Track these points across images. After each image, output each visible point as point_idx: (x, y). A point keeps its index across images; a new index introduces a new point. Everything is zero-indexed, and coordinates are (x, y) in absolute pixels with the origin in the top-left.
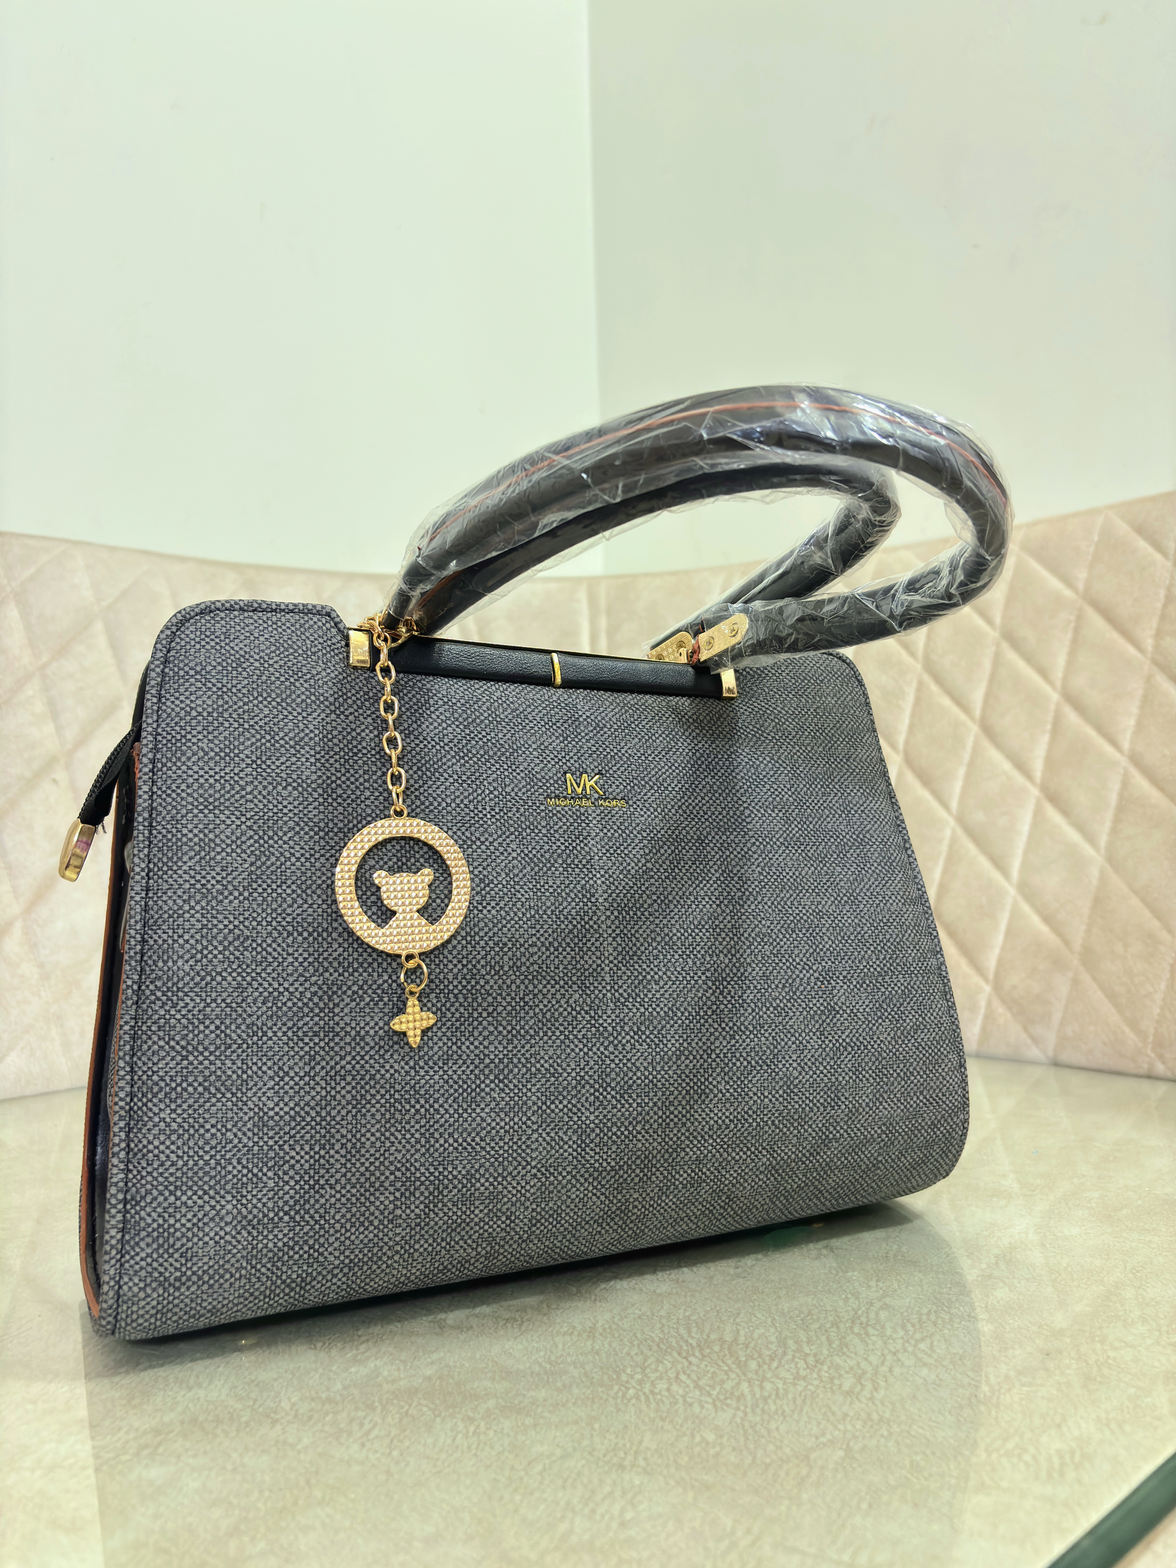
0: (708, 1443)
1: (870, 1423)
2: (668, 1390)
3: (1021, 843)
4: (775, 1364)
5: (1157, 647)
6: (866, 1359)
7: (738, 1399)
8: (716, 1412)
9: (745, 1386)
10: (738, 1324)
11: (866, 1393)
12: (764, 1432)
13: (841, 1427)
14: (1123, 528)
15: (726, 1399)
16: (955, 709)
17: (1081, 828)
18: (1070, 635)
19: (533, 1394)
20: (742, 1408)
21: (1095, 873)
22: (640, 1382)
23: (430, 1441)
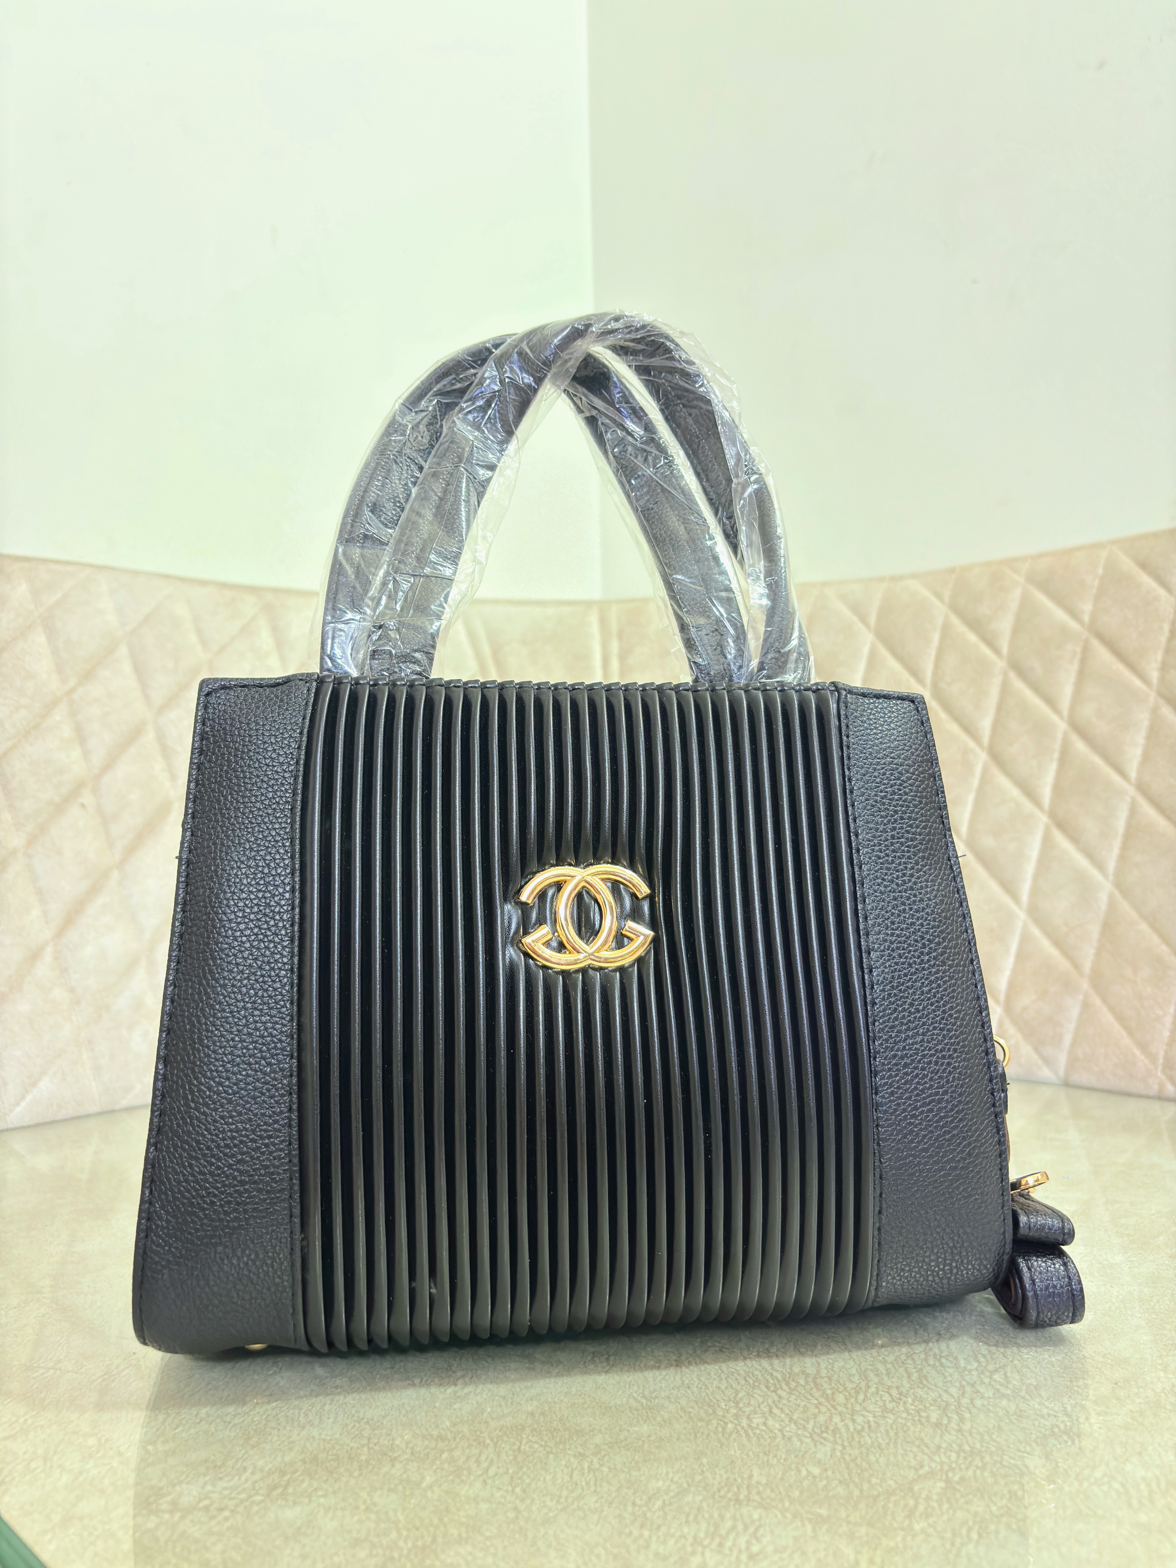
0: (814, 1477)
1: (962, 1454)
2: (765, 1424)
3: (1030, 869)
4: (861, 1397)
5: (1162, 679)
6: (946, 1391)
7: (834, 1432)
8: (815, 1445)
9: (837, 1419)
11: (953, 1425)
12: (865, 1464)
13: (938, 1459)
14: (1127, 563)
15: (822, 1432)
16: (964, 736)
17: (1090, 855)
18: (1076, 666)
19: (636, 1429)
20: (840, 1442)
21: (1103, 898)
22: (736, 1416)
23: (548, 1477)
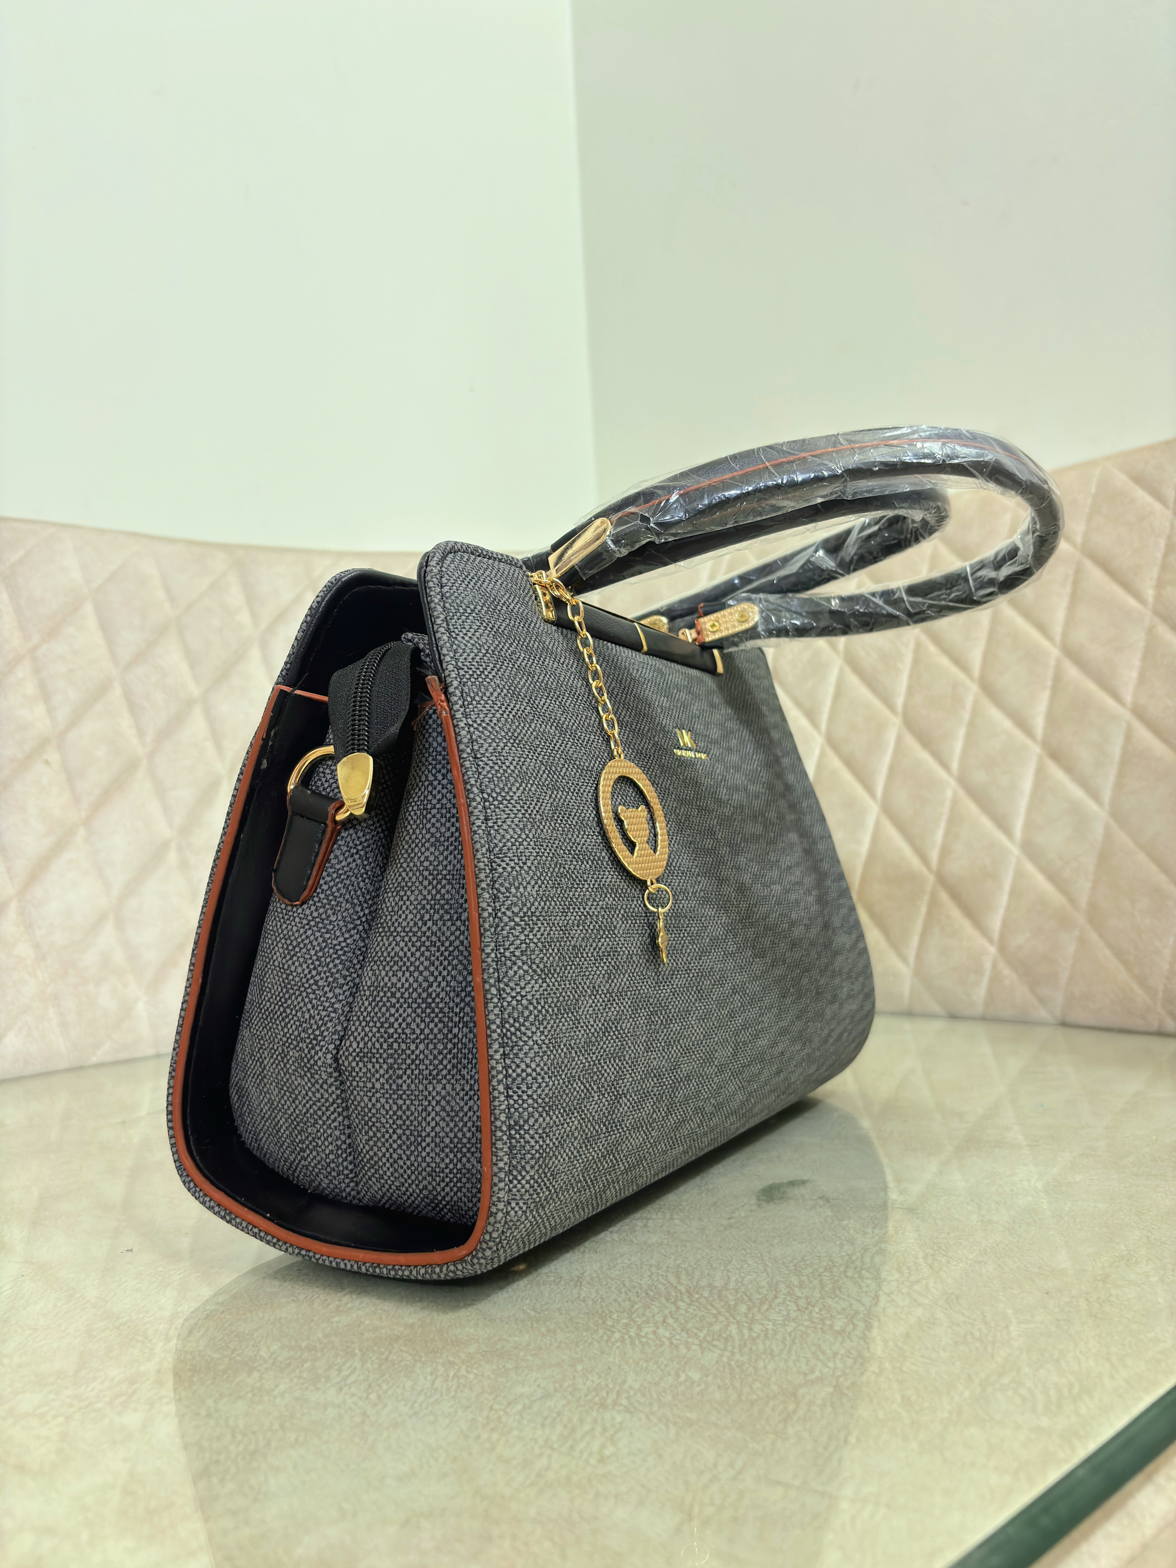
0: (693, 1382)
1: (860, 1360)
2: (654, 1332)
3: (1023, 803)
4: (765, 1307)
5: (1158, 597)
6: (859, 1301)
7: (726, 1340)
8: (702, 1353)
9: (733, 1329)
10: (728, 1271)
11: (858, 1332)
12: (751, 1370)
13: (831, 1364)
14: (1120, 479)
15: (714, 1340)
16: (954, 670)
17: (1083, 783)
18: (1068, 589)
19: (516, 1338)
20: (730, 1348)
21: (1099, 829)
22: (626, 1325)
23: (408, 1384)
